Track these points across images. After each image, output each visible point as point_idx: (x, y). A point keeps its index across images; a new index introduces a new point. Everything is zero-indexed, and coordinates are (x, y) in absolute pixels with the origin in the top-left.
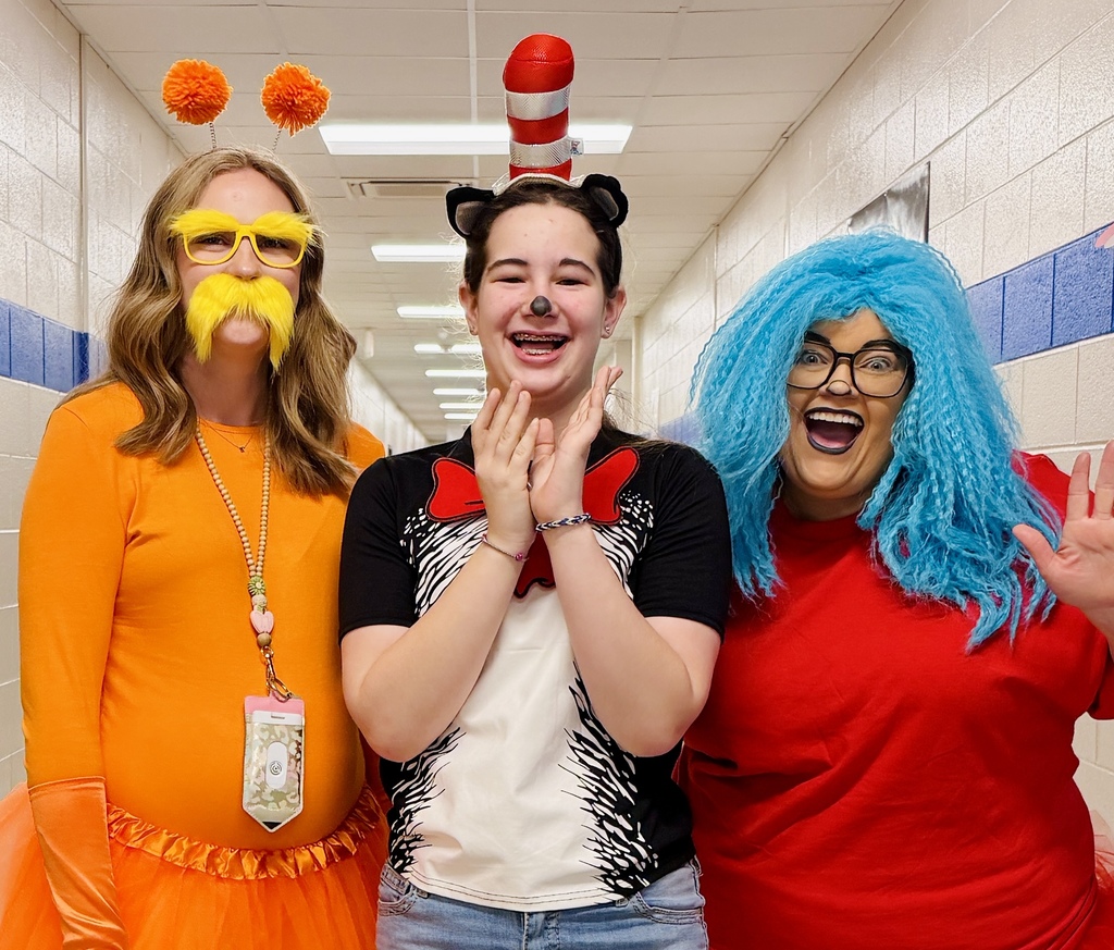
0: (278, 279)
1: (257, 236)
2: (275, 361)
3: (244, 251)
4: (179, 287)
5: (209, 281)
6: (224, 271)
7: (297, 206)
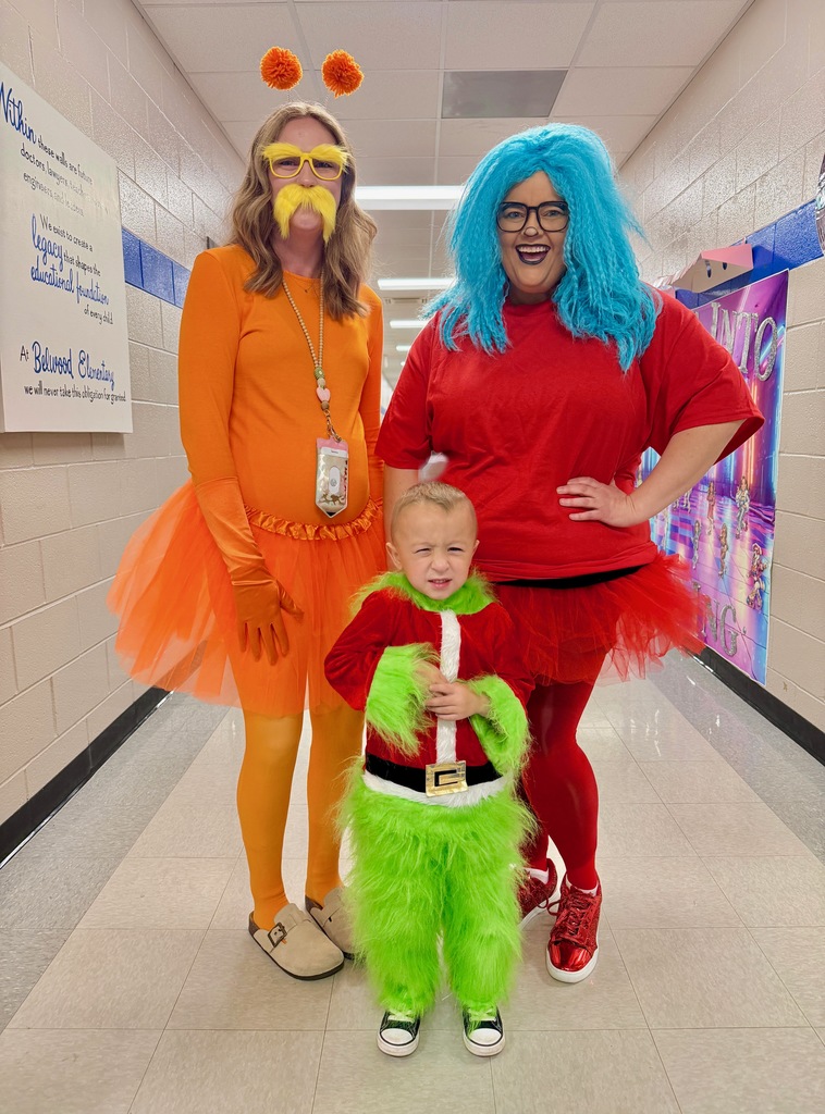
0: (327, 188)
1: (314, 160)
2: (326, 238)
3: (306, 170)
4: (270, 190)
5: (286, 189)
6: (295, 182)
7: (337, 140)
